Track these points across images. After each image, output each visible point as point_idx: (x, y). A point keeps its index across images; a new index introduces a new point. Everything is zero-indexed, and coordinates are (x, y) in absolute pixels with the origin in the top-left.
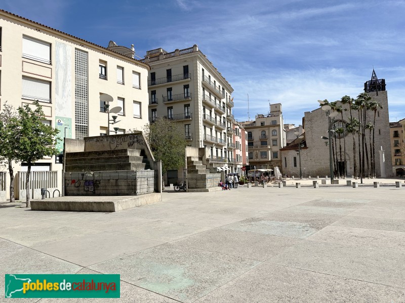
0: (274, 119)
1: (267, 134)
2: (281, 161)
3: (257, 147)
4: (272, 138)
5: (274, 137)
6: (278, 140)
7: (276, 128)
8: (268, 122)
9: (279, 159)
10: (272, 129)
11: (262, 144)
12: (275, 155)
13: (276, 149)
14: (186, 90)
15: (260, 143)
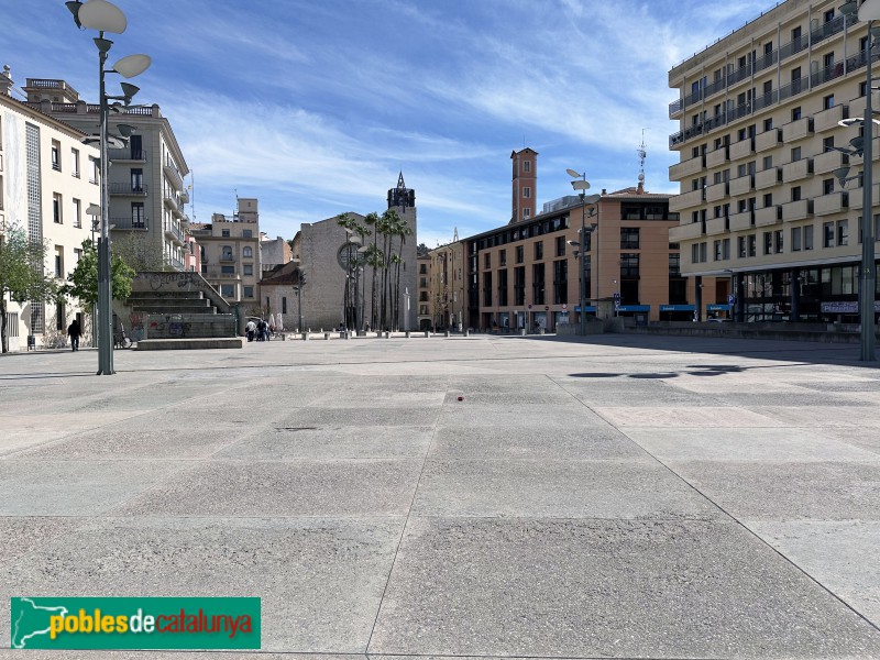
0: (246, 226)
1: (234, 253)
2: (259, 303)
3: (215, 276)
4: (242, 260)
5: (248, 261)
6: (254, 266)
7: (252, 245)
8: (236, 232)
9: (255, 299)
10: (243, 245)
11: (223, 272)
12: (248, 291)
13: (251, 281)
14: (134, 177)
15: (220, 269)
